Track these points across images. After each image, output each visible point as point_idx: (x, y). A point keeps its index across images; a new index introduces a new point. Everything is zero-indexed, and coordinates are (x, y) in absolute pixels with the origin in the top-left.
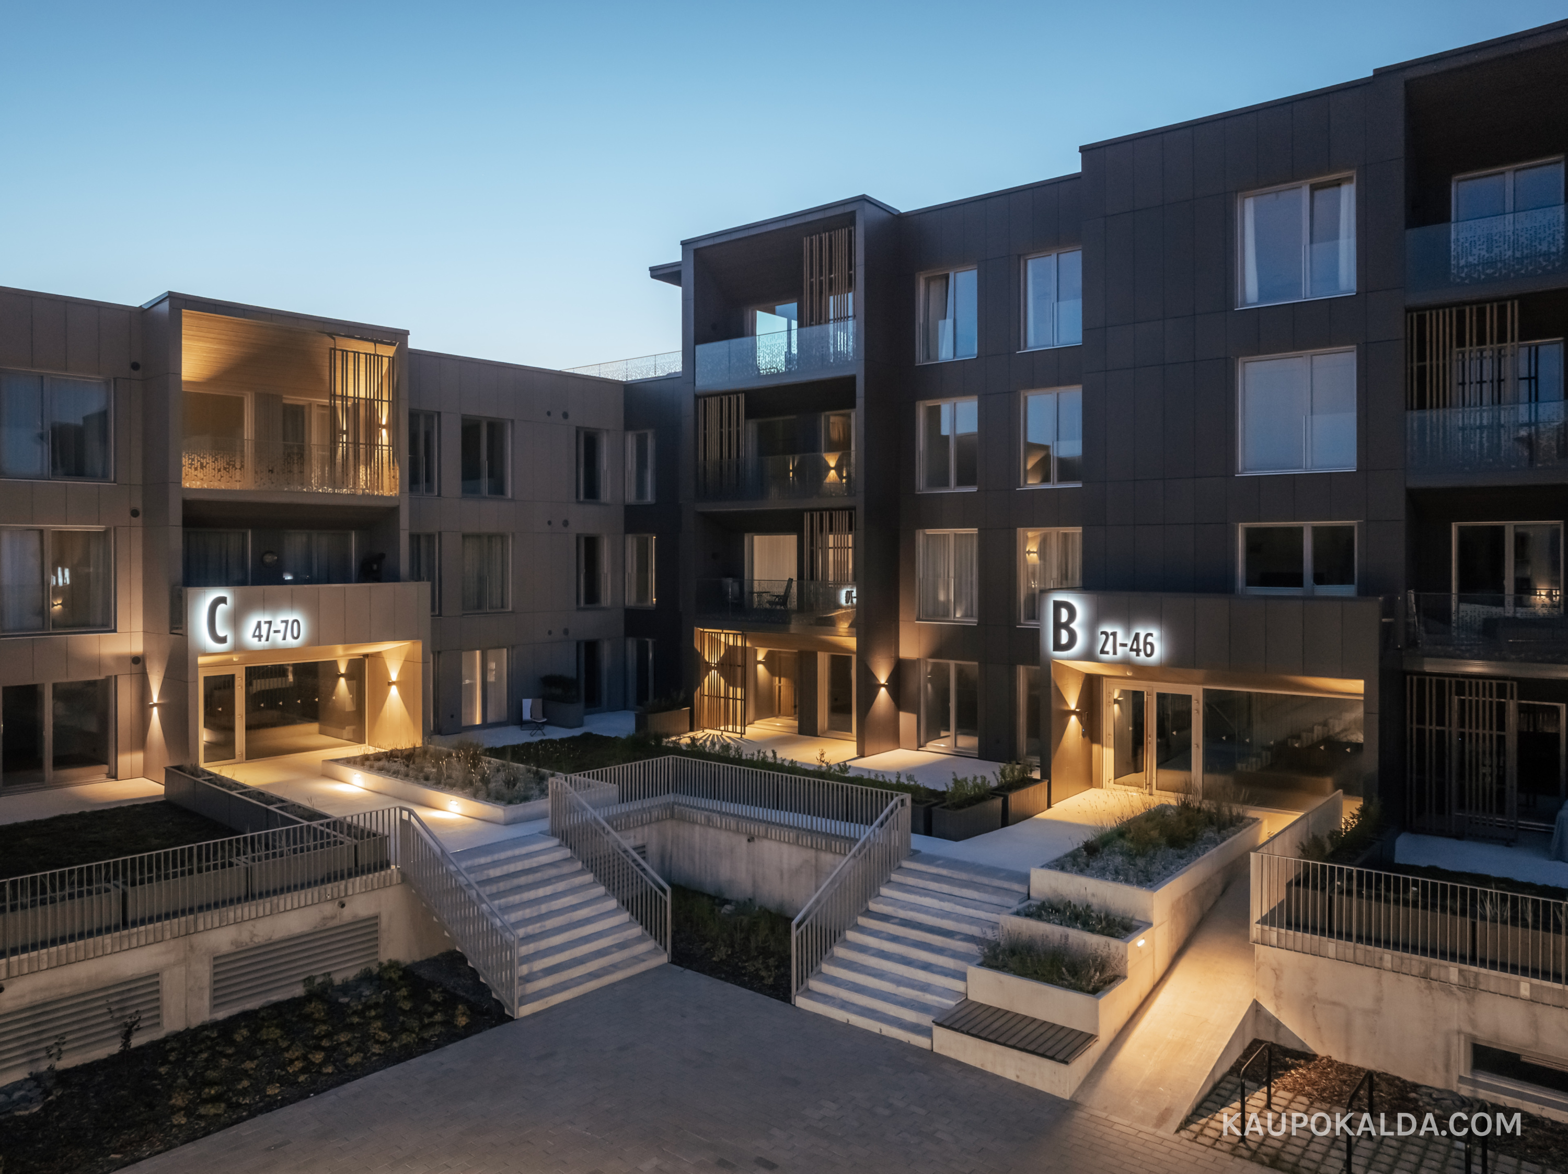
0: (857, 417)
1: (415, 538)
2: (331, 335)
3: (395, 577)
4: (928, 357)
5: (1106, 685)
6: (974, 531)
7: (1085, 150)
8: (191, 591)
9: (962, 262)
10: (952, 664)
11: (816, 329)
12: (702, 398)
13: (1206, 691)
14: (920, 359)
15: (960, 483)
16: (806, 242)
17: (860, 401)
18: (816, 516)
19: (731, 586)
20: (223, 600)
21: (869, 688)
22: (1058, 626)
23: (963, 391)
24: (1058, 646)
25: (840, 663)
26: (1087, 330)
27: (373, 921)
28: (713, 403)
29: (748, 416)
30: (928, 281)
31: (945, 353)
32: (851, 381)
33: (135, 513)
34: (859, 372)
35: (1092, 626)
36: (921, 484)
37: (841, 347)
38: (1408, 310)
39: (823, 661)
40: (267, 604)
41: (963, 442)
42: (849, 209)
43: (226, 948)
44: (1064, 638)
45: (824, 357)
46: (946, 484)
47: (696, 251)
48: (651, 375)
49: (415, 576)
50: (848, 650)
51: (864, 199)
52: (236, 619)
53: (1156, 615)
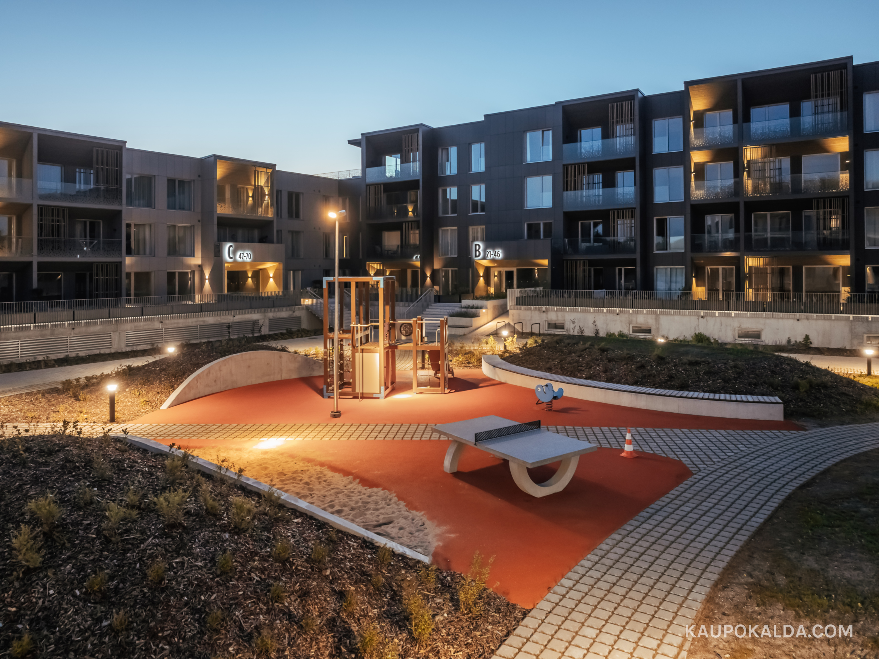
0: (420, 192)
1: (278, 231)
2: (255, 166)
3: (272, 242)
4: (442, 174)
5: (492, 270)
6: (456, 228)
7: (485, 116)
8: (223, 243)
9: (453, 145)
10: (450, 269)
11: (407, 164)
12: (368, 186)
13: (517, 269)
14: (440, 174)
15: (452, 213)
16: (403, 136)
17: (421, 187)
18: (407, 224)
19: (378, 247)
20: (231, 246)
21: (424, 277)
22: (476, 251)
23: (453, 185)
24: (476, 256)
25: (415, 274)
26: (486, 168)
27: (299, 318)
28: (372, 188)
29: (384, 191)
30: (442, 150)
31: (448, 173)
32: (418, 181)
33: (199, 221)
34: (420, 178)
35: (485, 251)
36: (440, 214)
37: (415, 169)
38: (564, 165)
39: (409, 272)
40: (243, 249)
41: (453, 201)
42: (417, 127)
43: (271, 317)
44: (478, 254)
45: (409, 173)
46: (448, 214)
47: (366, 137)
48: (348, 177)
49: (278, 242)
50: (417, 267)
51: (422, 125)
52: (234, 253)
53: (500, 246)
